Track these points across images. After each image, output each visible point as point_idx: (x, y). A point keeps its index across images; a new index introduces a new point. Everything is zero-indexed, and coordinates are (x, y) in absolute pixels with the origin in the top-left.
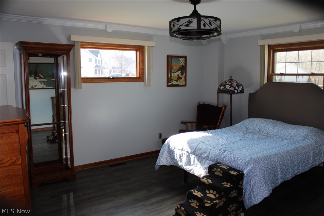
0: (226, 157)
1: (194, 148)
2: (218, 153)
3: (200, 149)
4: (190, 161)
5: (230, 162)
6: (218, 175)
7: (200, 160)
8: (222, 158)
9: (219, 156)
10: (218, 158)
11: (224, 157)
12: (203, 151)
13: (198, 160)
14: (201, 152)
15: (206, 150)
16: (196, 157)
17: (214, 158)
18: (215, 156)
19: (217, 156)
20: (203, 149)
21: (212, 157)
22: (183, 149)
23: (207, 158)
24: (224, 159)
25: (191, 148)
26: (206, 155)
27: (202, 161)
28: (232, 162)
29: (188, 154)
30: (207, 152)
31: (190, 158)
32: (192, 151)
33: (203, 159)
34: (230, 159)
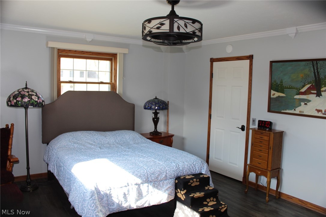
0: (184, 167)
1: (146, 175)
2: (176, 168)
3: (153, 173)
4: (140, 194)
5: (189, 171)
6: (196, 185)
7: (156, 185)
8: (182, 171)
9: (178, 169)
10: (178, 172)
11: (183, 169)
12: (159, 173)
13: (154, 186)
14: (157, 175)
15: (161, 171)
16: (150, 184)
17: (174, 174)
18: (175, 172)
19: (176, 170)
20: (157, 171)
21: (171, 174)
22: (128, 184)
23: (166, 178)
24: (183, 171)
25: (140, 177)
26: (164, 176)
27: (159, 185)
28: (191, 169)
29: (137, 186)
30: (163, 172)
31: (141, 189)
32: (145, 180)
33: (160, 182)
34: (189, 168)
